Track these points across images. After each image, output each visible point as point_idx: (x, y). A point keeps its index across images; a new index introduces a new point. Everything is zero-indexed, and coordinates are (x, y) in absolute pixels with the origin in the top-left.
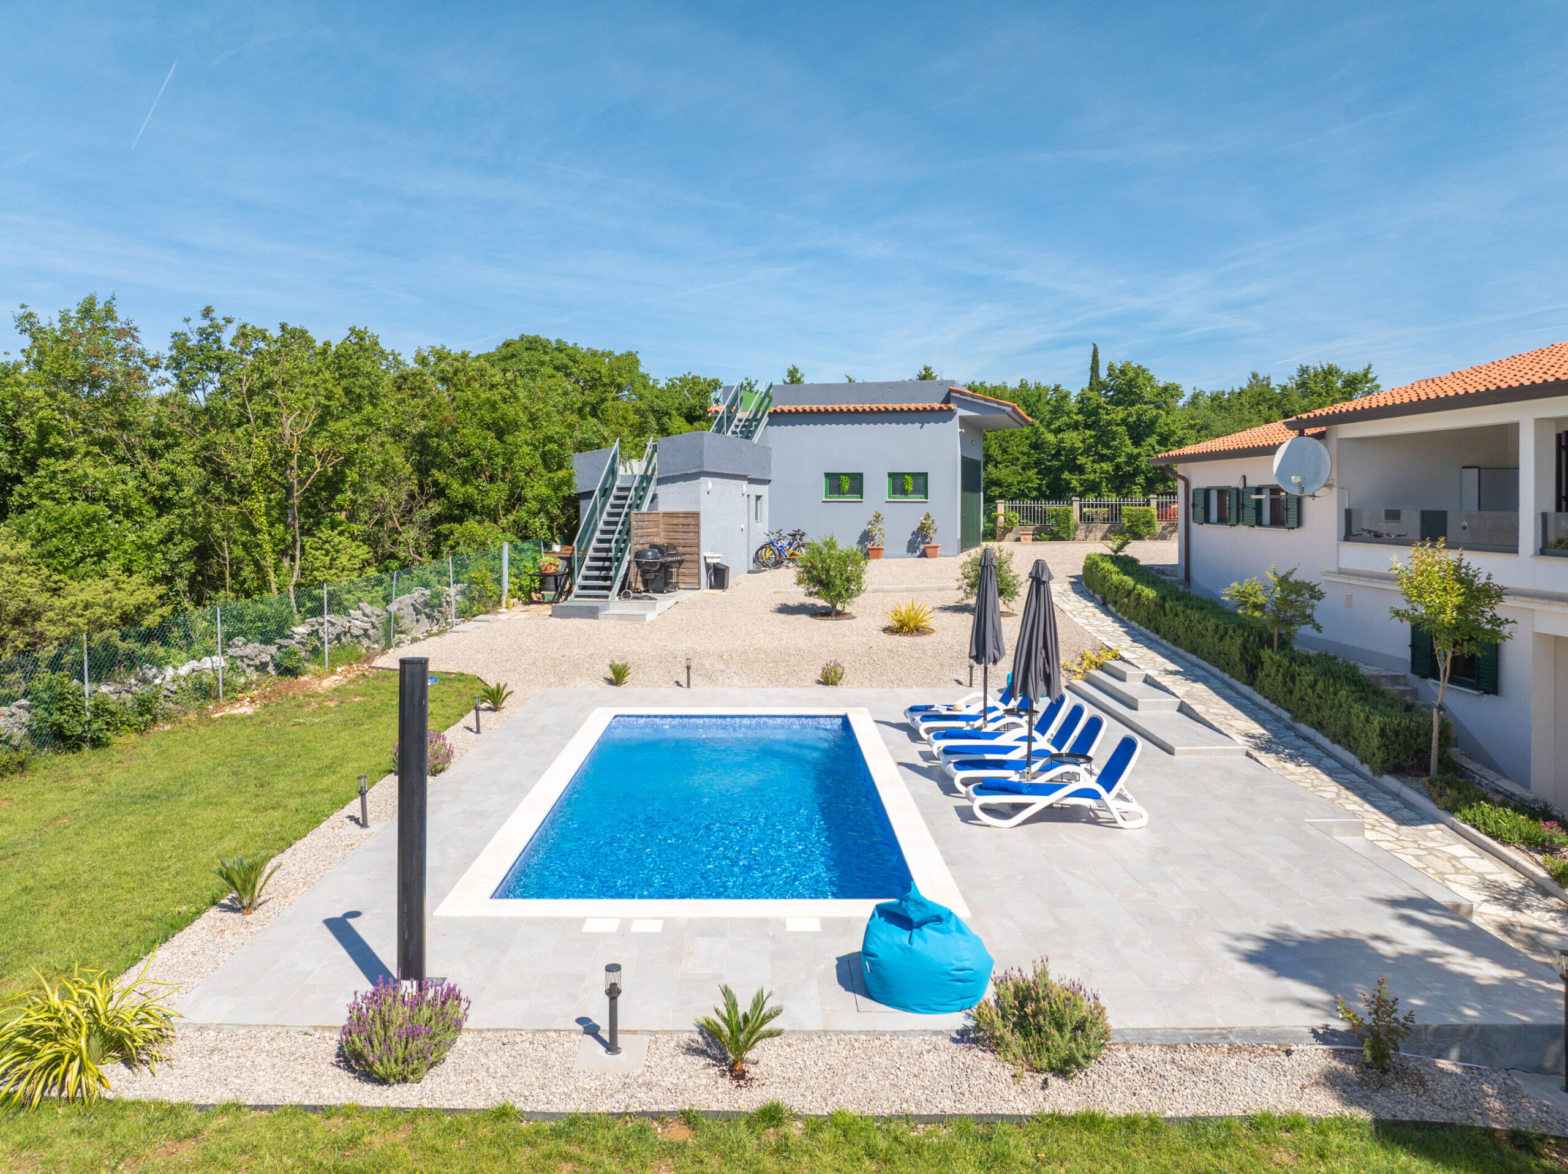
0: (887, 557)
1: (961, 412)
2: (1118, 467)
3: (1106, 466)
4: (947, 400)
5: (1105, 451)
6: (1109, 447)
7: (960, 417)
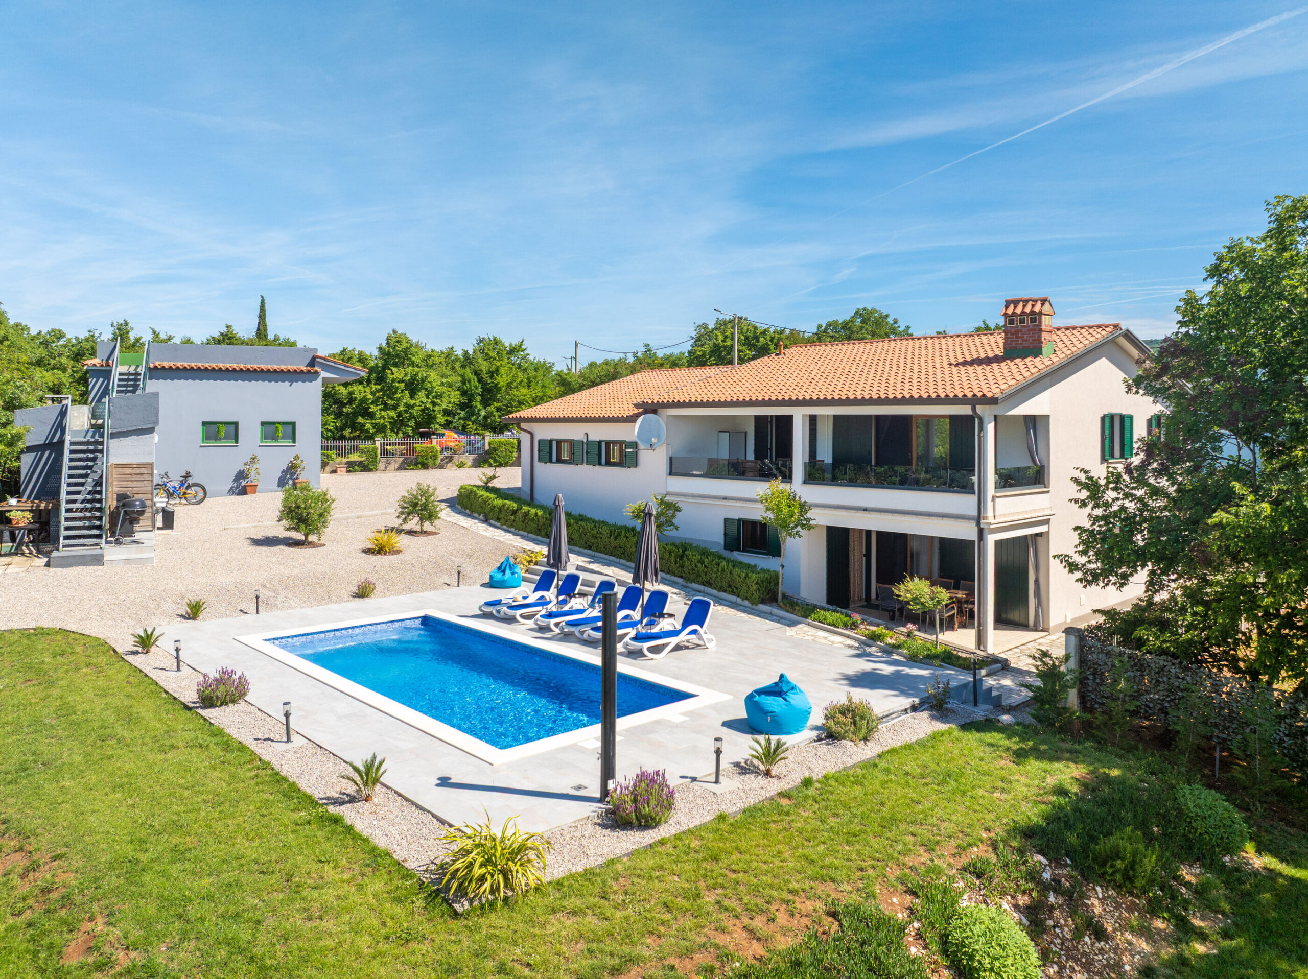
0: (260, 492)
1: (324, 374)
2: (400, 414)
3: (392, 413)
4: (313, 362)
5: (389, 402)
6: (392, 399)
7: (323, 378)
